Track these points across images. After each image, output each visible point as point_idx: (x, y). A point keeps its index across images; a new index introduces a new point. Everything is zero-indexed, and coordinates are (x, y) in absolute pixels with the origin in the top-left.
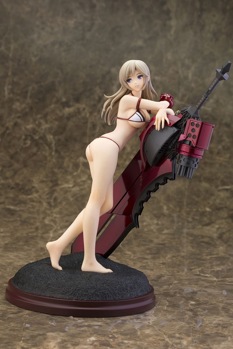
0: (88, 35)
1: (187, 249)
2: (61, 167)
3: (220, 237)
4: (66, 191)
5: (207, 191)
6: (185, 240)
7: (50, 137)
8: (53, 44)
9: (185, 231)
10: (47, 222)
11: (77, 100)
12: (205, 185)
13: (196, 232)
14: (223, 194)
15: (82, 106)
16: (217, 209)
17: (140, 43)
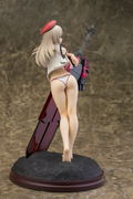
0: (25, 8)
1: (97, 141)
2: (12, 91)
3: (115, 133)
4: (17, 106)
5: (103, 104)
6: (94, 135)
7: (4, 72)
8: (3, 14)
9: (93, 129)
10: (7, 125)
11: (19, 49)
12: (101, 100)
13: (100, 130)
14: (113, 106)
15: (22, 52)
16: (111, 115)
17: (56, 13)
